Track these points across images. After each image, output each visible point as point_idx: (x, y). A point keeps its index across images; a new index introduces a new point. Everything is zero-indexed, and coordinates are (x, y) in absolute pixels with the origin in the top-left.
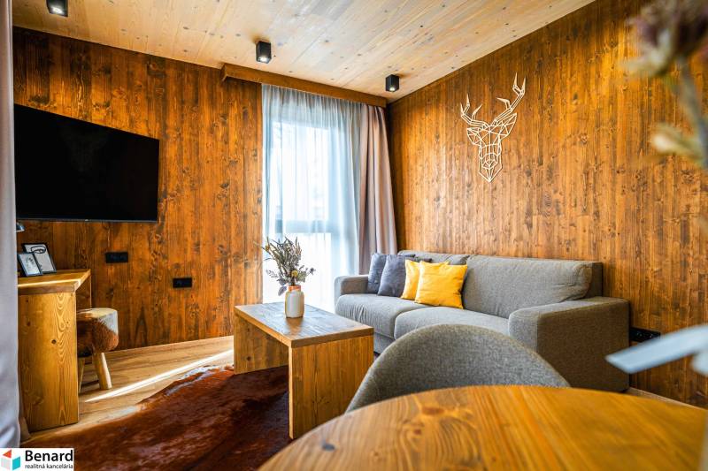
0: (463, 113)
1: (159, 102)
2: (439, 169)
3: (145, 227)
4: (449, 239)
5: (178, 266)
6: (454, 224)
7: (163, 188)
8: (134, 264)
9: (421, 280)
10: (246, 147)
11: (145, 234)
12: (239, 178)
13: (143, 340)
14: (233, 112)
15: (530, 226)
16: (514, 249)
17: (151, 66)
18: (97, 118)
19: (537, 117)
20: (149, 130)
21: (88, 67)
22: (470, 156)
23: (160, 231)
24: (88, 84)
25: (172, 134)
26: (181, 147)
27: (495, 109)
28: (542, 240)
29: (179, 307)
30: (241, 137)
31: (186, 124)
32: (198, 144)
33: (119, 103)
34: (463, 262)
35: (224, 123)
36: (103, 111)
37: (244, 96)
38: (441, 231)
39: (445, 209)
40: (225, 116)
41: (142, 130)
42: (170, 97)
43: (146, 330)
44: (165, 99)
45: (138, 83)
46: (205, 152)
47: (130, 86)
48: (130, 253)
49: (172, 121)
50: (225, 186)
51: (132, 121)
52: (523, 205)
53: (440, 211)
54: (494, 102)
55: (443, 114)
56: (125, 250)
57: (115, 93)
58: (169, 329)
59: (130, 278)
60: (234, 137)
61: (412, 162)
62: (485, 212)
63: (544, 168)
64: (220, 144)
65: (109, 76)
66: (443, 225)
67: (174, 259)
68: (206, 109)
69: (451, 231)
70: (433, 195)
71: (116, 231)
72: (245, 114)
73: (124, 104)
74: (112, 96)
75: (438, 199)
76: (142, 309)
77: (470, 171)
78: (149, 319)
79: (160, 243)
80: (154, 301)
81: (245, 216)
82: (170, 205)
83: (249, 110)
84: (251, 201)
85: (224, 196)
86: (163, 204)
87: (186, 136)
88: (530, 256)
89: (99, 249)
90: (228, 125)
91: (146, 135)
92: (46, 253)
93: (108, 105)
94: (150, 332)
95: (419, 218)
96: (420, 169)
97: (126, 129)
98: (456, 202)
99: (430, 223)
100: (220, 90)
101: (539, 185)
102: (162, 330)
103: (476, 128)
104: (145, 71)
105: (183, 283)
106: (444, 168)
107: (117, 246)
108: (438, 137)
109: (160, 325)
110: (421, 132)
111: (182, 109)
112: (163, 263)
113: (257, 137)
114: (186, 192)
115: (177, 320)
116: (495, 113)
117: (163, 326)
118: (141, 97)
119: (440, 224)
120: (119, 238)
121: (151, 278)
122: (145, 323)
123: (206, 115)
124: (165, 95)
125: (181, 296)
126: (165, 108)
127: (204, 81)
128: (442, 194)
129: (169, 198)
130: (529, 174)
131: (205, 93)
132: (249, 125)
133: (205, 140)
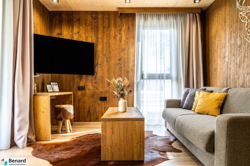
1: (96, 29)
2: (226, 41)
3: (90, 77)
4: (229, 79)
5: (102, 92)
6: (232, 71)
7: (97, 62)
8: (87, 91)
10: (129, 42)
11: (90, 79)
12: (126, 56)
13: (90, 120)
14: (124, 28)
17: (93, 15)
18: (75, 38)
20: (92, 40)
21: (73, 20)
22: (241, 29)
23: (95, 79)
24: (73, 26)
25: (100, 40)
26: (103, 45)
29: (102, 108)
30: (127, 38)
31: (105, 36)
32: (109, 43)
33: (82, 31)
34: (226, 91)
35: (120, 33)
36: (77, 35)
37: (128, 21)
38: (225, 76)
39: (228, 63)
40: (120, 30)
41: (90, 40)
42: (99, 26)
43: (90, 115)
44: (97, 27)
45: (89, 23)
46: (112, 46)
47: (86, 24)
48: (86, 87)
49: (100, 36)
50: (120, 60)
51: (86, 38)
53: (226, 64)
56: (84, 85)
57: (81, 28)
58: (98, 116)
59: (85, 96)
60: (124, 38)
61: (213, 39)
64: (118, 42)
65: (79, 22)
66: (226, 72)
67: (101, 89)
68: (113, 29)
69: (230, 75)
70: (222, 56)
71: (81, 79)
72: (129, 28)
73: (84, 31)
74: (80, 29)
75: (225, 57)
76: (89, 108)
77: (241, 38)
78: (92, 112)
79: (95, 83)
80: (93, 105)
81: (128, 72)
82: (99, 69)
83: (130, 26)
84: (131, 65)
85: (119, 64)
86: (97, 68)
87: (105, 41)
89: (76, 85)
90: (121, 34)
91: (91, 42)
92: (57, 85)
93: (79, 32)
94: (92, 116)
95: (216, 69)
96: (217, 42)
97: (84, 41)
98: (233, 58)
99: (220, 71)
100: (119, 20)
102: (96, 116)
104: (91, 17)
105: (104, 99)
106: (228, 40)
107: (81, 84)
109: (95, 115)
110: (218, 22)
111: (104, 30)
112: (97, 91)
113: (133, 37)
114: (105, 63)
115: (101, 113)
117: (96, 115)
118: (89, 28)
119: (225, 71)
120: (82, 81)
121: (92, 96)
122: (90, 113)
123: (113, 31)
124: (98, 25)
125: (103, 104)
126: (98, 31)
127: (112, 17)
128: (227, 55)
129: (99, 65)
131: (112, 22)
132: (130, 32)
133: (112, 41)
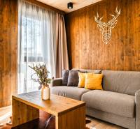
0: (96, 19)
2: (86, 39)
4: (90, 64)
6: (92, 59)
9: (86, 80)
10: (11, 25)
12: (8, 38)
15: (123, 59)
16: (117, 68)
19: (125, 22)
22: (99, 34)
27: (109, 18)
28: (127, 64)
30: (9, 20)
34: (100, 73)
35: (1, 14)
39: (89, 53)
40: (2, 11)
52: (120, 52)
53: (87, 54)
54: (108, 16)
55: (87, 19)
60: (5, 20)
62: (105, 55)
63: (128, 39)
66: (88, 59)
69: (91, 61)
72: (10, 11)
77: (99, 40)
88: (123, 70)
95: (78, 57)
96: (78, 38)
99: (82, 58)
101: (126, 45)
103: (101, 25)
106: (88, 38)
108: (85, 27)
110: (78, 25)
113: (16, 21)
116: (109, 20)
119: (86, 59)
130: (122, 41)
132: (12, 16)
